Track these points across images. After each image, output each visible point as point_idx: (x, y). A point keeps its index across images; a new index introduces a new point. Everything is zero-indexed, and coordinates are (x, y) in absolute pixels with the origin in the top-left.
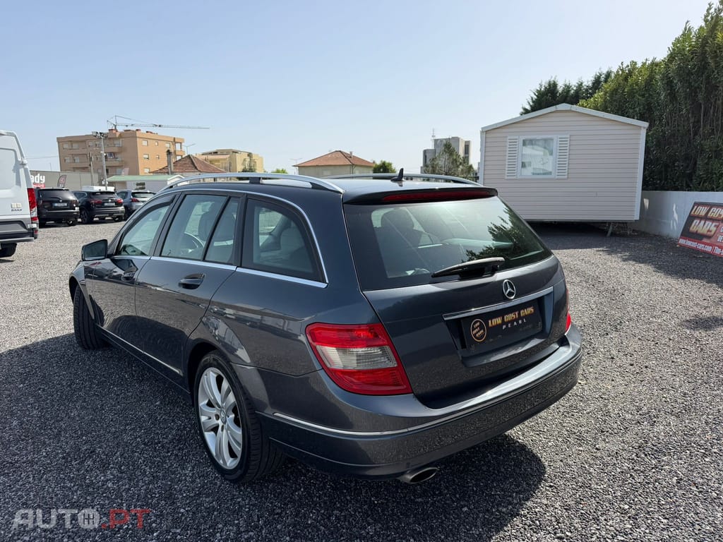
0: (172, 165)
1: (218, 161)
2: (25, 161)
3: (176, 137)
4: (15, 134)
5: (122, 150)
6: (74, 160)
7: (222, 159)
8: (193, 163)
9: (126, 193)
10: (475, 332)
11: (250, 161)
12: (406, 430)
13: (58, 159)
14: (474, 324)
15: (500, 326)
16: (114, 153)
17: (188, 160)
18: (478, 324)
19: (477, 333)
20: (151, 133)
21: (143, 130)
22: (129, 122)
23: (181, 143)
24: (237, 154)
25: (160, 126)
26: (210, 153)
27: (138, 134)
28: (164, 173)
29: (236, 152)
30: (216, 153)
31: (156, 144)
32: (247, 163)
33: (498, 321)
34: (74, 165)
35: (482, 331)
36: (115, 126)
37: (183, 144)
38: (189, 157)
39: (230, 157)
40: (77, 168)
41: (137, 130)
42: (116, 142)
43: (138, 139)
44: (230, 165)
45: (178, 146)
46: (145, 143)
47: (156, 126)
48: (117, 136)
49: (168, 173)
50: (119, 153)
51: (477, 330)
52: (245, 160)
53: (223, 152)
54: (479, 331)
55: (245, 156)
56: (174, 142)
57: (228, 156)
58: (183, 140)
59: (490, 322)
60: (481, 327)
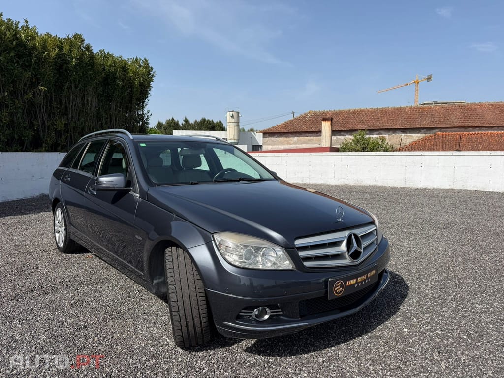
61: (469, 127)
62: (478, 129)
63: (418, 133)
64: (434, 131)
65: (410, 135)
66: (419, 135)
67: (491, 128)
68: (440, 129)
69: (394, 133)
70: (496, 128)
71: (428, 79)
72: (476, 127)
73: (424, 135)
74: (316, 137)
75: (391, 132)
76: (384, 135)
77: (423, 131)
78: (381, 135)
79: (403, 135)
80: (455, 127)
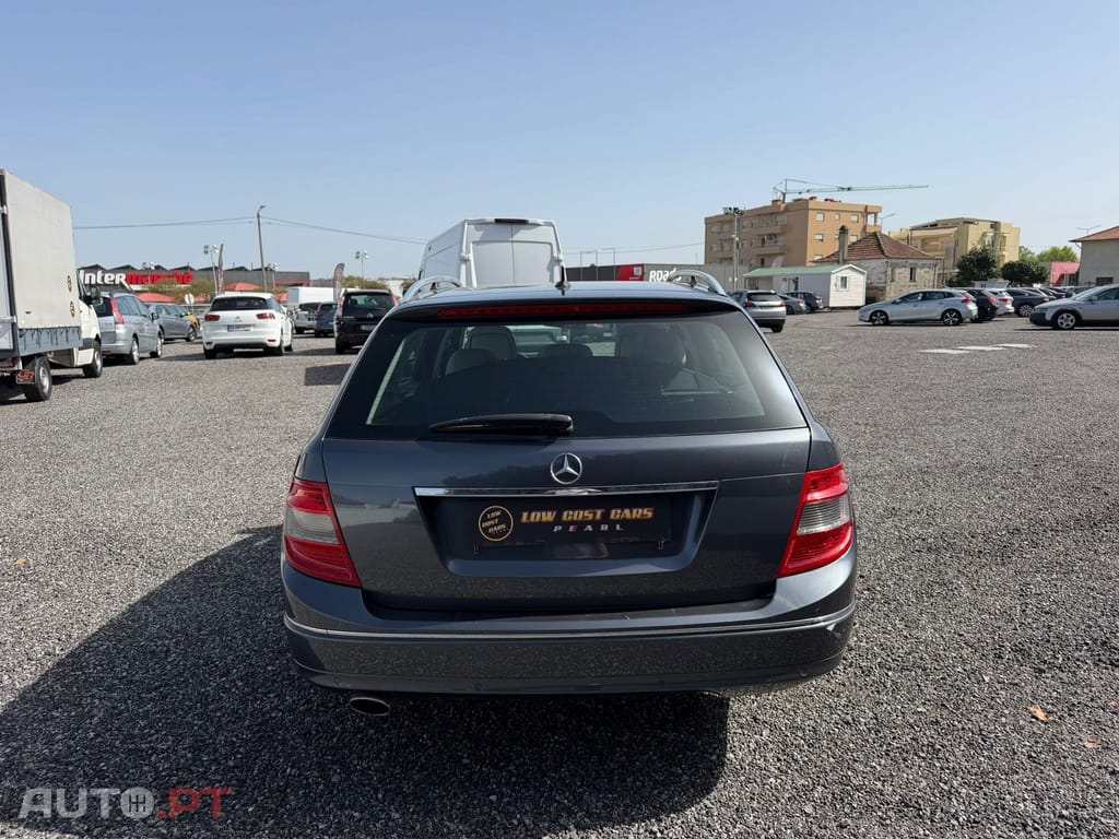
0: (846, 248)
1: (936, 238)
2: (561, 257)
3: (868, 204)
4: (554, 223)
5: (786, 229)
6: (723, 248)
7: (943, 236)
8: (879, 245)
9: (741, 294)
10: (485, 525)
11: (994, 237)
12: (324, 631)
13: (703, 246)
14: (490, 512)
15: (551, 525)
16: (775, 235)
17: (873, 241)
18: (498, 513)
19: (492, 526)
20: (832, 201)
21: (821, 198)
22: (804, 187)
23: (876, 214)
24: (971, 226)
25: (849, 189)
26: (925, 227)
27: (811, 205)
28: (833, 262)
29: (969, 223)
30: (936, 225)
31: (837, 217)
32: (988, 240)
33: (548, 516)
34: (722, 255)
35: (503, 526)
36: (784, 195)
37: (879, 215)
38: (875, 234)
39: (957, 232)
40: (725, 259)
41: (812, 198)
42: (779, 218)
43: (810, 212)
44: (956, 245)
45: (871, 219)
46: (820, 217)
47: (843, 189)
48: (782, 208)
49: (838, 262)
50: (781, 234)
51: (492, 522)
52: (984, 235)
53: (946, 224)
54: (496, 525)
55: (986, 228)
56: (866, 212)
57: (956, 229)
58: (880, 208)
59: (525, 515)
60: (503, 519)
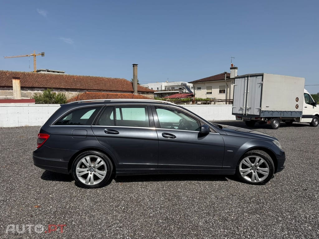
61: (102, 90)
62: (105, 91)
63: (76, 92)
64: (85, 91)
65: (71, 92)
66: (76, 93)
67: (111, 91)
68: (88, 90)
69: (61, 91)
70: (113, 91)
71: (42, 55)
72: (105, 90)
73: (79, 93)
74: (3, 91)
75: (59, 90)
76: (55, 92)
77: (78, 90)
78: (53, 92)
79: (67, 92)
80: (95, 90)
